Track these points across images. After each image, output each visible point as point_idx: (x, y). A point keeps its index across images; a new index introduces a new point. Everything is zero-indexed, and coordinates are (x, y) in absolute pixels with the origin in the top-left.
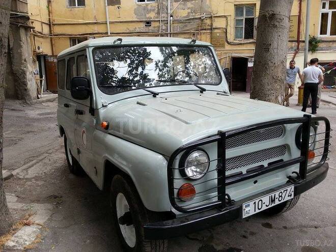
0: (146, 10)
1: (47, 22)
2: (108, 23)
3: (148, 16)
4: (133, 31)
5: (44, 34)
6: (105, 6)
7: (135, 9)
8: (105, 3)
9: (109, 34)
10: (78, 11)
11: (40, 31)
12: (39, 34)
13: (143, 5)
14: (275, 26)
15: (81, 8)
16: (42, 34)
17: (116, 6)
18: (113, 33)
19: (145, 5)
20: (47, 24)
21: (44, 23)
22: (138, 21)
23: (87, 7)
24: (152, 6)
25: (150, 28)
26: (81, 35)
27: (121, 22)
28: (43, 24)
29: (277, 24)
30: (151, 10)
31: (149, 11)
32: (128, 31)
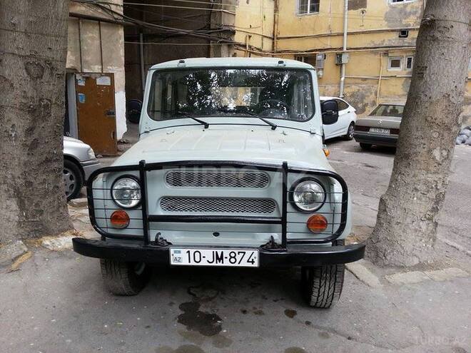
0: (403, 14)
1: (271, 36)
2: (345, 35)
3: (404, 22)
4: (379, 44)
5: (264, 51)
6: (344, 11)
7: (386, 13)
8: (345, 6)
9: (345, 50)
10: (310, 19)
11: (259, 47)
12: (257, 52)
13: (399, 7)
14: (435, 39)
15: (314, 15)
16: (261, 50)
17: (360, 10)
18: (351, 49)
19: (402, 6)
20: (270, 38)
21: (266, 37)
22: (388, 31)
23: (321, 14)
24: (412, 7)
25: (407, 40)
26: (309, 51)
27: (363, 33)
28: (265, 39)
29: (438, 35)
30: (410, 13)
31: (407, 15)
32: (372, 45)
